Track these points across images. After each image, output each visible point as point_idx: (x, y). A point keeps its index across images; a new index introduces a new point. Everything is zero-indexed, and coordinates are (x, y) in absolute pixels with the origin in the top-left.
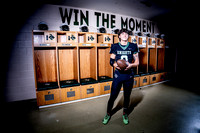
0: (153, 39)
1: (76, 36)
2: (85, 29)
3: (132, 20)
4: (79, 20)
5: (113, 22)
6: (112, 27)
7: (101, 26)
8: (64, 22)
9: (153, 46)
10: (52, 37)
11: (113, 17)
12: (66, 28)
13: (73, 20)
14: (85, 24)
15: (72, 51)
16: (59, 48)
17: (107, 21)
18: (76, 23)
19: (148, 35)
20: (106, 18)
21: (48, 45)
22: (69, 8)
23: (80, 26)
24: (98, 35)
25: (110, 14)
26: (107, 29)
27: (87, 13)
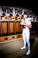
0: (36, 19)
1: (8, 17)
2: (11, 15)
3: (28, 12)
4: (9, 12)
5: (21, 12)
6: (21, 14)
7: (17, 14)
8: (3, 12)
9: (35, 21)
11: (21, 10)
12: (4, 14)
13: (7, 11)
14: (11, 13)
16: (2, 22)
17: (19, 12)
18: (8, 13)
19: (34, 17)
22: (5, 7)
23: (9, 14)
24: (16, 17)
25: (20, 9)
26: (19, 15)
27: (12, 9)
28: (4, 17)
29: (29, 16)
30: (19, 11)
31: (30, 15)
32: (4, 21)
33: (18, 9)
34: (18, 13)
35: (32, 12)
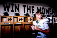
5: (33, 10)
24: (25, 18)
25: (31, 6)
26: (29, 14)
28: (6, 17)
29: (45, 14)
30: (29, 8)
31: (47, 13)
33: (28, 6)
35: (50, 9)
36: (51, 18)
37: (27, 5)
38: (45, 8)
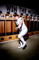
4: (13, 10)
5: (26, 11)
6: (25, 13)
8: (8, 10)
10: (3, 16)
11: (26, 9)
12: (8, 13)
13: (11, 10)
15: (10, 22)
16: (6, 20)
20: (23, 10)
21: (2, 19)
22: (10, 5)
23: (14, 12)
27: (16, 7)
29: (33, 15)
32: (8, 19)
34: (22, 12)
35: (36, 12)
36: (36, 18)
37: (22, 7)
38: (33, 10)
